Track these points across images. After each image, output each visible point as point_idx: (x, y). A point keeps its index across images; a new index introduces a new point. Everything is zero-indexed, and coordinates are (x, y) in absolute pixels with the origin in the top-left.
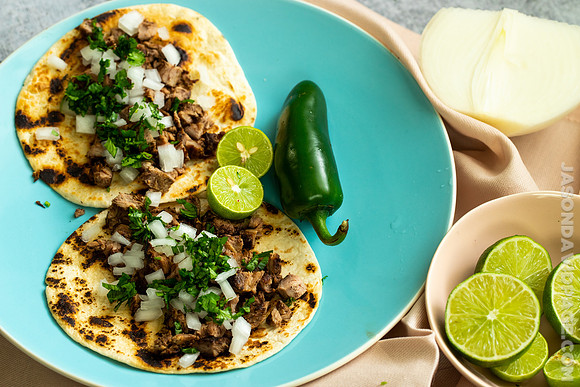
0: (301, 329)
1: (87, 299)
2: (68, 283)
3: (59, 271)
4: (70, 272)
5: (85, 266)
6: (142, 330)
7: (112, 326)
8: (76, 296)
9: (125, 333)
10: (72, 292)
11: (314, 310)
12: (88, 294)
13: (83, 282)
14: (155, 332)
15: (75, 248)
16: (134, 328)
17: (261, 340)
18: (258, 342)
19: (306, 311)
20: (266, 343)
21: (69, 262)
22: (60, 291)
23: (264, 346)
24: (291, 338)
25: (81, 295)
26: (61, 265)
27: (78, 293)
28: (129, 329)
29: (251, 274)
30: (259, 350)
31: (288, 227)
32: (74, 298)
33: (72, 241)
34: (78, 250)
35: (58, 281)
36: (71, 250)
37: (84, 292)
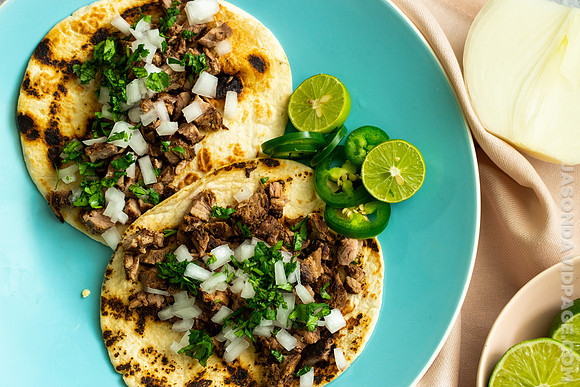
0: (382, 282)
1: (167, 367)
2: (140, 361)
3: (121, 353)
4: (132, 346)
5: (140, 330)
6: (239, 367)
7: (211, 382)
8: (156, 370)
9: (227, 382)
10: (150, 369)
11: (381, 253)
12: (165, 361)
13: (150, 350)
14: (252, 363)
15: (117, 317)
16: (231, 370)
17: (355, 315)
18: (352, 318)
19: (373, 258)
20: (360, 316)
21: (121, 336)
22: (139, 375)
23: (361, 321)
24: (380, 298)
25: (158, 365)
26: (118, 344)
27: (155, 366)
28: (227, 375)
29: (310, 258)
30: (360, 328)
31: (297, 172)
32: (156, 374)
33: (107, 309)
34: (121, 317)
35: (128, 366)
36: (114, 321)
37: (159, 360)
